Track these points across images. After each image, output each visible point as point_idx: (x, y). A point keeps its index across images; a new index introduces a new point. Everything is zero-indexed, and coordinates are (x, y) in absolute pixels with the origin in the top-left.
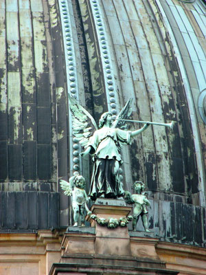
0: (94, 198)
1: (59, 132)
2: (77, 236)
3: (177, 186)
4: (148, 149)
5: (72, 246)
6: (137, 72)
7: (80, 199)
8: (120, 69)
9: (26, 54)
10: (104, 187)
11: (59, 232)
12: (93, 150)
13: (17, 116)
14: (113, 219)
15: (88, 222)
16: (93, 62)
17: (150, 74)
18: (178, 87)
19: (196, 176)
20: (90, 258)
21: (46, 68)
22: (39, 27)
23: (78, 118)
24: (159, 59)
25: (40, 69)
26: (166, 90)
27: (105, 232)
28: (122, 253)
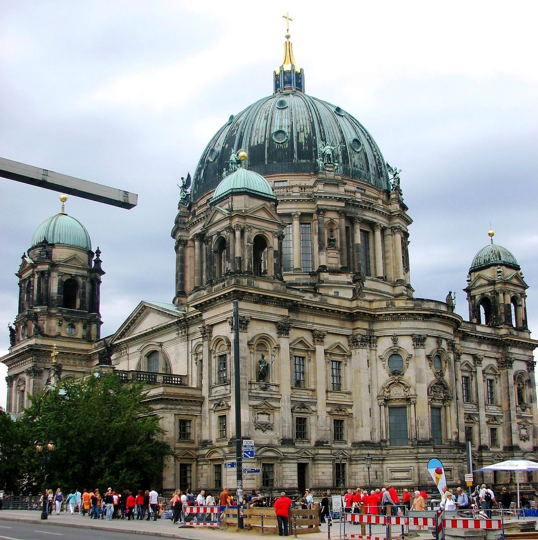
0: (325, 164)
1: (314, 148)
2: (321, 173)
3: (344, 163)
4: (336, 153)
5: (320, 176)
6: (333, 133)
7: (322, 164)
8: (328, 132)
9: (305, 128)
10: (328, 161)
11: (316, 173)
12: (325, 152)
13: (303, 144)
14: (330, 169)
15: (324, 170)
16: (322, 130)
17: (336, 134)
18: (343, 138)
19: (349, 160)
20: (324, 179)
21: (310, 132)
22: (308, 122)
23: (320, 144)
24: (338, 131)
25: (309, 132)
26: (340, 138)
27: (329, 173)
28: (333, 178)
